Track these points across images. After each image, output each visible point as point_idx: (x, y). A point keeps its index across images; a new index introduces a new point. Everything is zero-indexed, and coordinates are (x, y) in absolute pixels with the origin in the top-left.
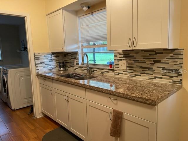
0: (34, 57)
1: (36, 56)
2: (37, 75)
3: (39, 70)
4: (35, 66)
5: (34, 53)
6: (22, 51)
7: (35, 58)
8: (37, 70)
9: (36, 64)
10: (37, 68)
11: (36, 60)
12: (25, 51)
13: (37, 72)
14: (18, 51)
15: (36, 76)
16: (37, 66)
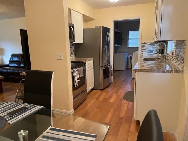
1: (142, 44)
3: (143, 53)
7: (141, 46)
8: (142, 53)
9: (141, 50)
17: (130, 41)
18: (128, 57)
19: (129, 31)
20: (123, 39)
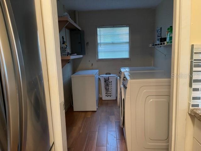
0: (192, 58)
1: (195, 57)
2: (190, 115)
3: (199, 98)
4: (191, 85)
5: (193, 46)
6: (156, 45)
7: (191, 62)
8: (194, 98)
9: (191, 81)
10: (196, 94)
11: (194, 69)
12: (161, 44)
13: (193, 106)
14: (151, 45)
15: (189, 117)
16: (195, 86)
17: (100, 48)
18: (99, 78)
19: (98, 29)
20: (88, 43)
